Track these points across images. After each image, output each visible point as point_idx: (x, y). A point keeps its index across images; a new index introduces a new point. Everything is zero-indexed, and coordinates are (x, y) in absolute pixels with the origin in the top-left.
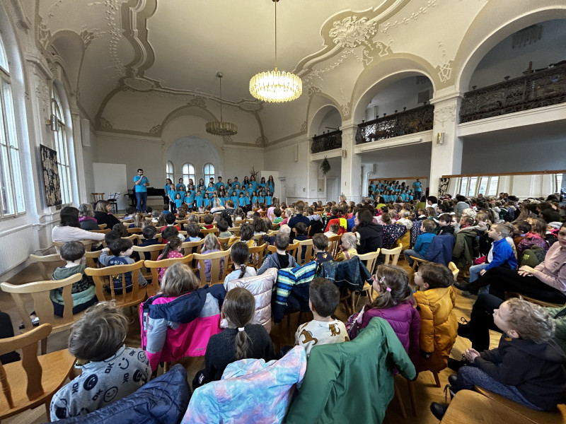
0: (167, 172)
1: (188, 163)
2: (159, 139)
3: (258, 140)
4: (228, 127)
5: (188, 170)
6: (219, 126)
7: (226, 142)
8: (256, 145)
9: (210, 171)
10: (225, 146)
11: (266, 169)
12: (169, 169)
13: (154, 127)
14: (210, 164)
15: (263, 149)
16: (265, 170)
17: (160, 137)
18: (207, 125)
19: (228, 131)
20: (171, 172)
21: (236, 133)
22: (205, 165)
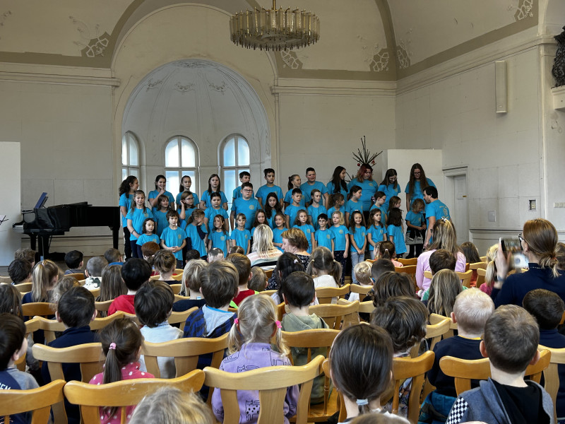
0: (125, 162)
1: (180, 137)
2: (104, 73)
3: (376, 58)
4: (291, 23)
5: (179, 156)
6: (269, 23)
7: (284, 72)
8: (371, 76)
9: (240, 155)
10: (283, 82)
11: (402, 144)
12: (129, 156)
13: (93, 42)
14: (238, 135)
15: (393, 84)
16: (398, 147)
17: (109, 66)
18: (235, 20)
19: (291, 36)
20: (134, 162)
21: (315, 38)
22: (225, 141)
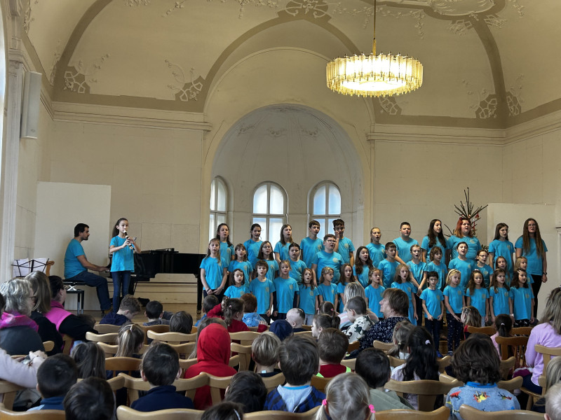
0: (212, 208)
5: (267, 202)
7: (382, 118)
9: (330, 203)
12: (217, 200)
13: (187, 86)
14: (329, 183)
17: (201, 111)
20: (222, 207)
